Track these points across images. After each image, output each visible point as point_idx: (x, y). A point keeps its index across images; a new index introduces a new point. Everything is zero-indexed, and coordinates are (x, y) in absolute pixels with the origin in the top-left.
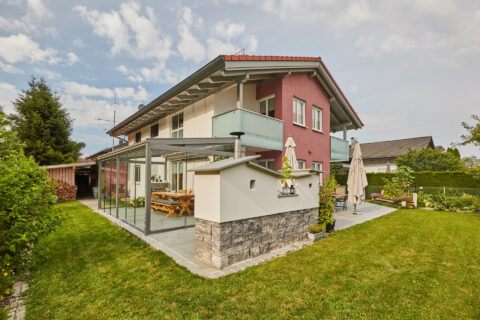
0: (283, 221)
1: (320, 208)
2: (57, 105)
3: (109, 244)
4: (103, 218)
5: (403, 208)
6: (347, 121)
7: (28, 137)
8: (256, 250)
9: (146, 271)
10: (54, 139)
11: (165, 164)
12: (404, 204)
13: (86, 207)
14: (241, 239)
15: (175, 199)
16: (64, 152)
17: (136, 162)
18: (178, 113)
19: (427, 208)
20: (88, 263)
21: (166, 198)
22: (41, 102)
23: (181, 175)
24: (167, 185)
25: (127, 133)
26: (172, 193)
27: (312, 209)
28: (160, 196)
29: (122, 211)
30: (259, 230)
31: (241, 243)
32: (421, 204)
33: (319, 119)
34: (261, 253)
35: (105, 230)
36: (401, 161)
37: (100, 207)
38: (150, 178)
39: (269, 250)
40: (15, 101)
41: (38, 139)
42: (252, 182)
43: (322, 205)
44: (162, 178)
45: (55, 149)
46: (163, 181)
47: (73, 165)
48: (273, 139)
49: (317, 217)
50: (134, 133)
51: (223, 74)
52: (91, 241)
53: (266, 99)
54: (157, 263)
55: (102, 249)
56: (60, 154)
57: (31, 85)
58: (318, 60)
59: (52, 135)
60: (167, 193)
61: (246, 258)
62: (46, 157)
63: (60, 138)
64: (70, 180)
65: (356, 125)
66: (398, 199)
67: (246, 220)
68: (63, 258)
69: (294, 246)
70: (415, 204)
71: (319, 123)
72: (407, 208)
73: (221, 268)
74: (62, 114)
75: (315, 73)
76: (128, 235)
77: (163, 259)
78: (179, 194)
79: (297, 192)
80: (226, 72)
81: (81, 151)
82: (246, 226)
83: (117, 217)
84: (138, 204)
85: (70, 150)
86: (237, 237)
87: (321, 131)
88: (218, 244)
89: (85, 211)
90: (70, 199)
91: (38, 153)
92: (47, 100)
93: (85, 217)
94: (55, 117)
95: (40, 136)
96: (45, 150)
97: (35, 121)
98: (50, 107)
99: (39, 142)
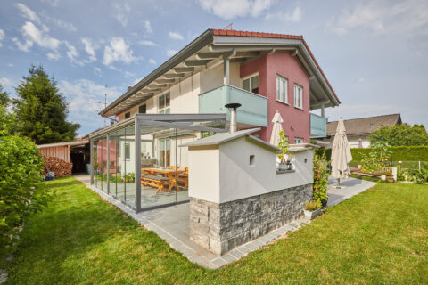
0: (281, 198)
1: (314, 184)
2: (54, 89)
3: (99, 223)
4: (95, 194)
5: (383, 181)
6: (325, 99)
7: (29, 119)
8: (256, 231)
9: (138, 257)
10: (51, 120)
11: (153, 141)
12: (383, 177)
13: (80, 183)
14: (240, 221)
15: (163, 175)
16: (61, 133)
17: (126, 140)
18: (164, 93)
19: (406, 182)
20: (76, 245)
21: (155, 173)
22: (39, 87)
23: (169, 152)
24: (155, 161)
25: (117, 114)
26: (161, 169)
27: (306, 186)
28: (149, 172)
29: (113, 186)
30: (259, 210)
31: (241, 225)
32: (400, 178)
33: (300, 97)
34: (261, 234)
35: (96, 207)
36: (374, 137)
37: (92, 183)
38: (139, 154)
39: (268, 230)
40: (17, 87)
41: (37, 121)
42: (252, 157)
43: (316, 181)
44: (151, 155)
45: (53, 130)
46: (152, 158)
47: (70, 144)
48: (259, 115)
49: (311, 194)
50: (124, 114)
51: (211, 49)
52: (81, 219)
53: (250, 77)
54: (149, 247)
55: (91, 228)
56: (58, 134)
57: (31, 72)
58: (301, 38)
59: (50, 117)
60: (156, 169)
61: (246, 241)
62: (44, 137)
63: (58, 120)
64: (66, 157)
65: (334, 102)
66: (376, 173)
67: (246, 199)
68: (51, 239)
69: (292, 225)
70: (395, 178)
71: (299, 100)
72: (387, 181)
73: (222, 254)
74: (58, 98)
75: (297, 52)
76: (119, 212)
77: (157, 243)
78: (167, 171)
79: (294, 167)
80: (214, 47)
81: (76, 132)
82: (246, 206)
83: (108, 192)
84: (128, 179)
85: (67, 131)
86: (238, 218)
87: (301, 108)
88: (218, 227)
89: (78, 187)
90: (66, 175)
91: (38, 134)
92: (45, 85)
93: (78, 193)
94: (53, 101)
95: (39, 118)
96: (44, 131)
97: (35, 105)
98: (47, 91)
99: (38, 123)
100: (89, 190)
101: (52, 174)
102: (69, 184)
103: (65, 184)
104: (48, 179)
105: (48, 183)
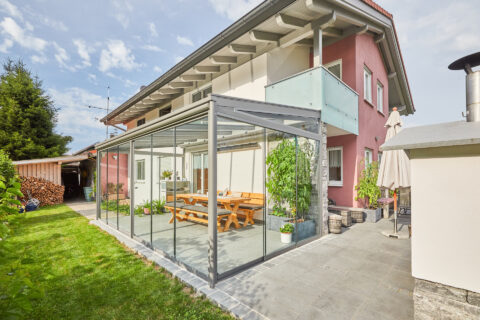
2: (38, 92)
6: (399, 104)
7: (3, 128)
10: (35, 130)
11: (183, 156)
13: (77, 215)
16: (48, 147)
18: (201, 88)
22: (18, 87)
24: (186, 184)
25: (125, 122)
37: (99, 216)
41: (14, 130)
44: (180, 175)
45: (37, 143)
46: (182, 179)
47: (60, 160)
50: (135, 121)
56: (43, 148)
58: (391, 17)
59: (33, 126)
62: (25, 152)
63: (42, 129)
64: (55, 178)
65: (410, 109)
74: (44, 103)
75: (383, 37)
81: (67, 146)
85: (55, 144)
90: (55, 203)
91: (15, 148)
92: (26, 85)
93: (79, 234)
94: (37, 106)
95: (17, 126)
96: (24, 144)
97: (12, 110)
98: (29, 93)
99: (16, 134)
100: (96, 229)
101: (35, 201)
102: (61, 217)
103: (56, 217)
104: (29, 208)
105: (29, 215)
